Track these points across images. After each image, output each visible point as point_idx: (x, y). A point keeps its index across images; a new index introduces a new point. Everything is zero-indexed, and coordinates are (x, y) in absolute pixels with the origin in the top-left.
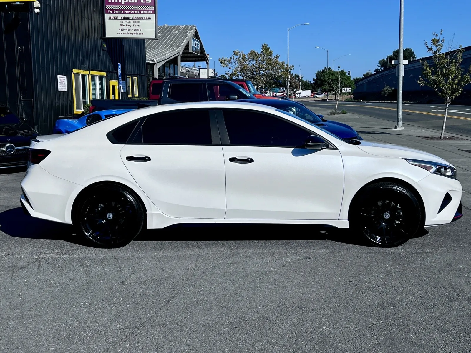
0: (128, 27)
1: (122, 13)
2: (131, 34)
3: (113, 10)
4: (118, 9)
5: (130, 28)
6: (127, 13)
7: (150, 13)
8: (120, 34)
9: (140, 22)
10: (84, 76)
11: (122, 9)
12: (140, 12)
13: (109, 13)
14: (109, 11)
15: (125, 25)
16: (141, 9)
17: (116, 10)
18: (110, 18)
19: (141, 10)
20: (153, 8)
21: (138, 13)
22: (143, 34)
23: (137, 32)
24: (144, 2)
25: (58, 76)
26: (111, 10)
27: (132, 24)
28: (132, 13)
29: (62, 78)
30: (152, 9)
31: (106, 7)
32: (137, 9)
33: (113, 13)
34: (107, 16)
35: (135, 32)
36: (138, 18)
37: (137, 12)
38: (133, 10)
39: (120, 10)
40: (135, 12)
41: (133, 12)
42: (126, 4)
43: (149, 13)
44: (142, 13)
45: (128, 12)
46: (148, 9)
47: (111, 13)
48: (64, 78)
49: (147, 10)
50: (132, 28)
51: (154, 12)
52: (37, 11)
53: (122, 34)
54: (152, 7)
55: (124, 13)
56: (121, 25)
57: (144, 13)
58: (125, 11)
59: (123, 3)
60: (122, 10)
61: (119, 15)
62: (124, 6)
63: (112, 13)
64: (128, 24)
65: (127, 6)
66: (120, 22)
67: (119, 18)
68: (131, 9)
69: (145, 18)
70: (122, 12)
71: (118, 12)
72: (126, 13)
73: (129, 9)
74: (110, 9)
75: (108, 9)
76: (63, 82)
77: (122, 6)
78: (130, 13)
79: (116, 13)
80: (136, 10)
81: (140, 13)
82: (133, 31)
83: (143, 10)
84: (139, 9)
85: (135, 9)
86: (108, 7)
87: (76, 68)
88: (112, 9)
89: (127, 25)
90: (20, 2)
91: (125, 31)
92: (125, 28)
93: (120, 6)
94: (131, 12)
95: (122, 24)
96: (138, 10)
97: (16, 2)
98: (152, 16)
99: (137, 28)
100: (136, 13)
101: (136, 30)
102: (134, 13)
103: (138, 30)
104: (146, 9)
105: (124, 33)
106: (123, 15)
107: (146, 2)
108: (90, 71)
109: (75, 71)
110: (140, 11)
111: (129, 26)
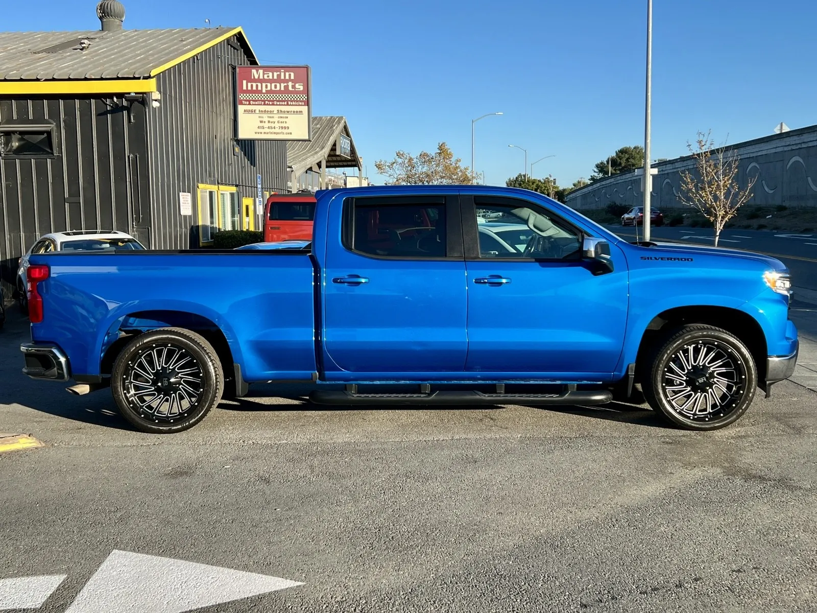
0: (270, 125)
1: (261, 105)
2: (275, 133)
3: (249, 101)
4: (257, 99)
5: (273, 125)
6: (269, 105)
7: (302, 105)
8: (258, 133)
9: (287, 117)
10: (211, 193)
11: (263, 99)
12: (288, 103)
13: (244, 104)
14: (243, 101)
15: (267, 122)
16: (289, 99)
17: (253, 101)
18: (245, 111)
19: (290, 101)
20: (306, 97)
21: (284, 105)
22: (291, 133)
23: (284, 131)
24: (294, 90)
25: (181, 194)
26: (246, 101)
27: (276, 119)
28: (277, 105)
29: (185, 197)
30: (304, 99)
31: (240, 97)
32: (284, 99)
33: (250, 104)
34: (241, 109)
35: (280, 131)
36: (284, 112)
37: (283, 103)
38: (278, 101)
39: (260, 100)
40: (281, 103)
41: (278, 103)
42: (267, 92)
43: (300, 105)
44: (290, 105)
45: (271, 103)
46: (298, 99)
47: (246, 105)
48: (188, 196)
49: (297, 101)
50: (277, 125)
51: (307, 103)
52: (156, 104)
53: (261, 133)
54: (304, 96)
55: (265, 104)
56: (261, 122)
57: (293, 105)
58: (266, 102)
59: (264, 91)
60: (262, 101)
61: (258, 108)
62: (266, 95)
63: (248, 105)
64: (271, 120)
65: (269, 95)
66: (259, 117)
67: (257, 112)
68: (275, 99)
69: (294, 112)
70: (263, 103)
71: (256, 103)
72: (267, 105)
73: (272, 99)
74: (245, 98)
75: (242, 98)
76: (187, 202)
77: (263, 95)
78: (273, 104)
79: (253, 105)
80: (282, 101)
81: (288, 105)
82: (277, 130)
83: (292, 101)
84: (287, 99)
85: (281, 99)
86: (241, 96)
87: (202, 182)
88: (248, 98)
89: (269, 122)
90: (136, 93)
91: (267, 130)
92: (266, 125)
93: (260, 95)
94: (275, 103)
95: (261, 119)
96: (284, 101)
97: (129, 93)
98: (305, 109)
99: (284, 125)
100: (282, 105)
101: (282, 128)
102: (280, 105)
103: (285, 128)
104: (295, 99)
105: (265, 133)
106: (263, 108)
107: (296, 90)
108: (220, 186)
109: (201, 186)
110: (287, 101)
111: (272, 122)
